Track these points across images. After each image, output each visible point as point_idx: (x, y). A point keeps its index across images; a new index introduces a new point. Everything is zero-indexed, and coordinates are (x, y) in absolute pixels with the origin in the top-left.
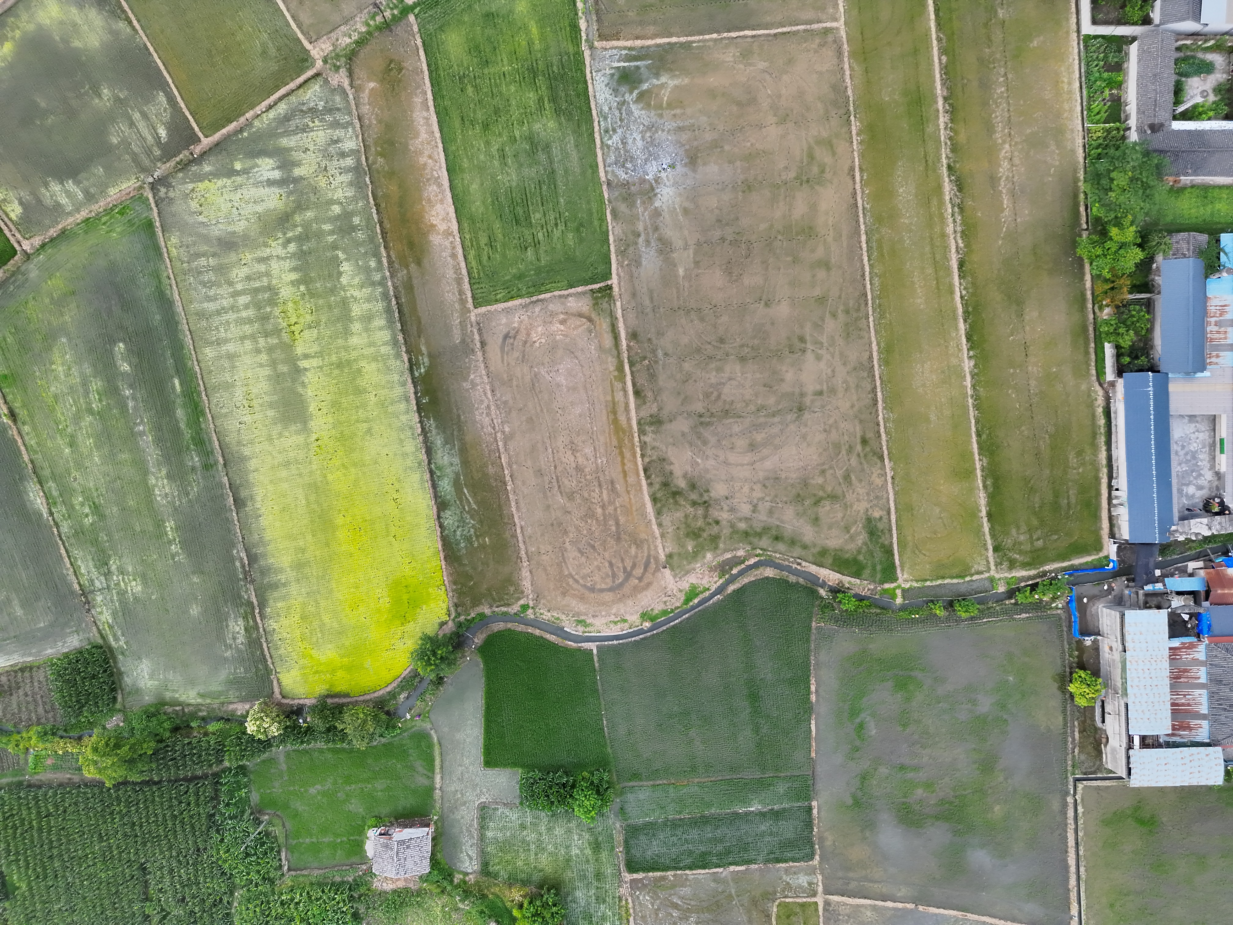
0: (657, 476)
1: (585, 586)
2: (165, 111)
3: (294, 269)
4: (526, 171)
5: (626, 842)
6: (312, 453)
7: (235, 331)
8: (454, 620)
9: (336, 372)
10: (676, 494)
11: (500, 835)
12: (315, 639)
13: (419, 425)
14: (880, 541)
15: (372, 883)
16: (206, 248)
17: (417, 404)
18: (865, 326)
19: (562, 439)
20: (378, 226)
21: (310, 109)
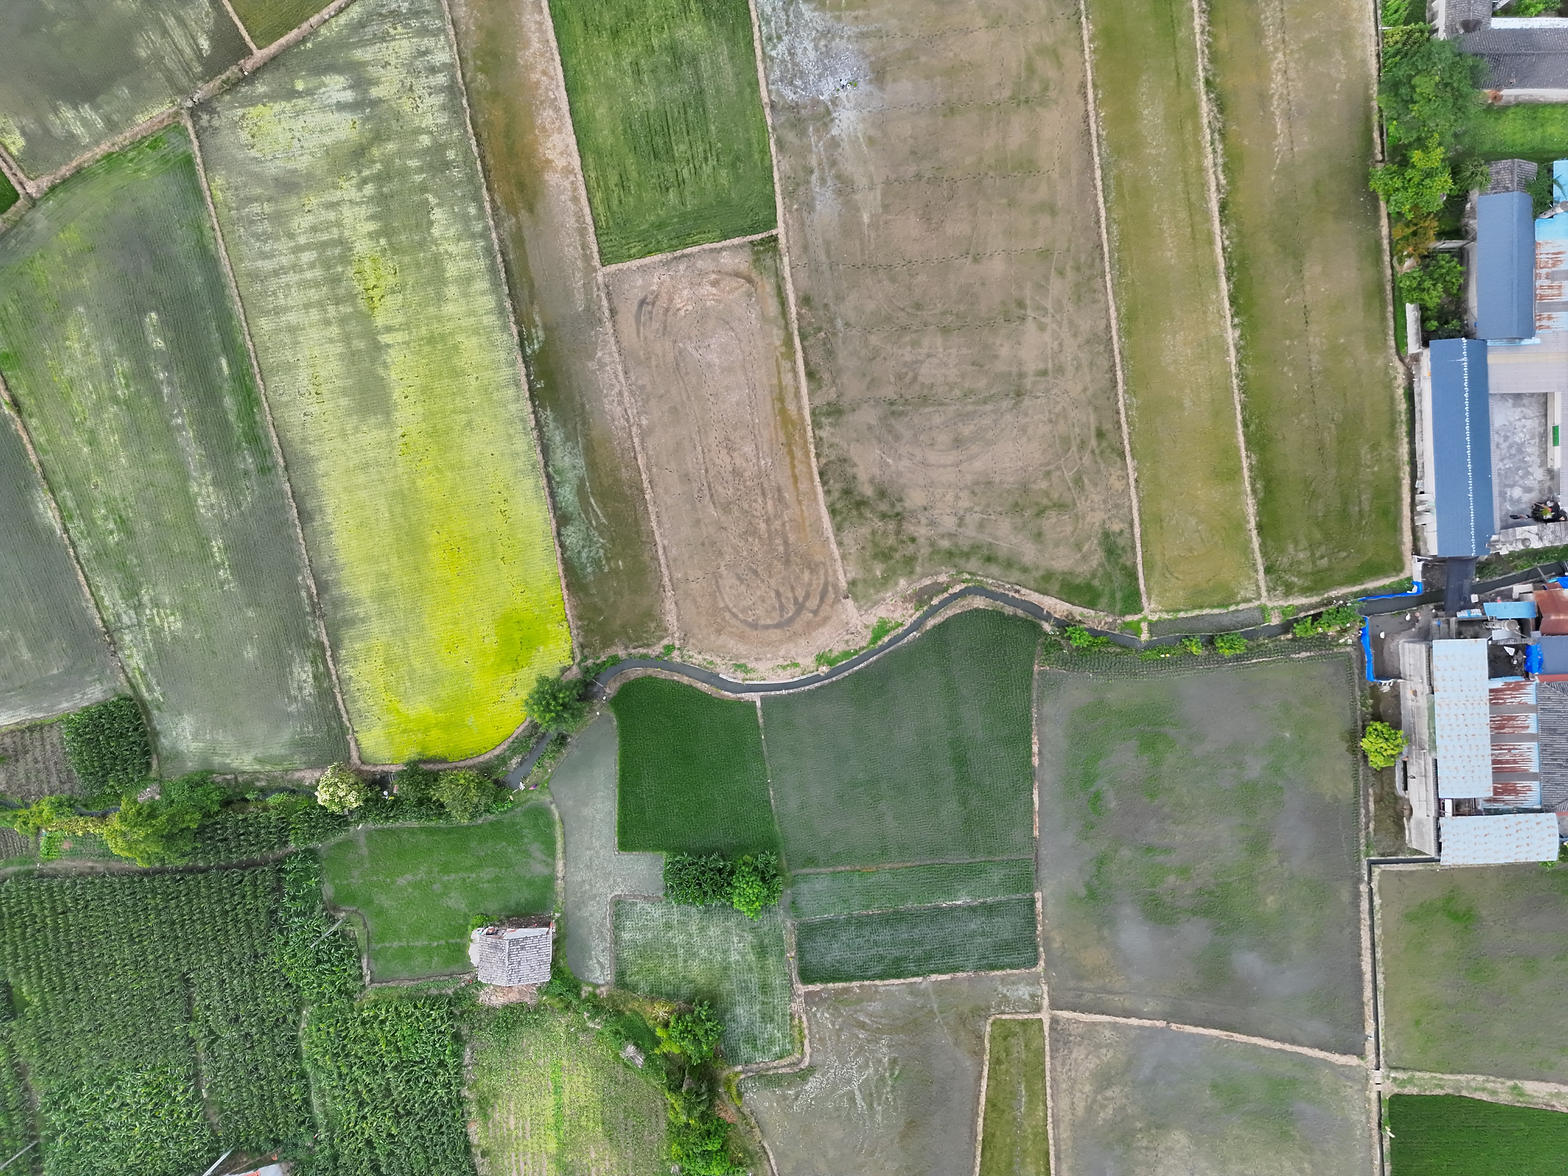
0: (836, 481)
1: (745, 622)
2: (207, 15)
3: (372, 218)
4: (667, 90)
5: (799, 945)
6: (396, 452)
7: (297, 297)
8: (579, 664)
9: (427, 349)
10: (861, 504)
11: (639, 936)
12: (402, 689)
13: (532, 416)
14: (1121, 561)
15: (478, 996)
16: (259, 191)
17: (529, 389)
18: (1101, 288)
19: (715, 434)
20: (478, 162)
21: (391, 12)
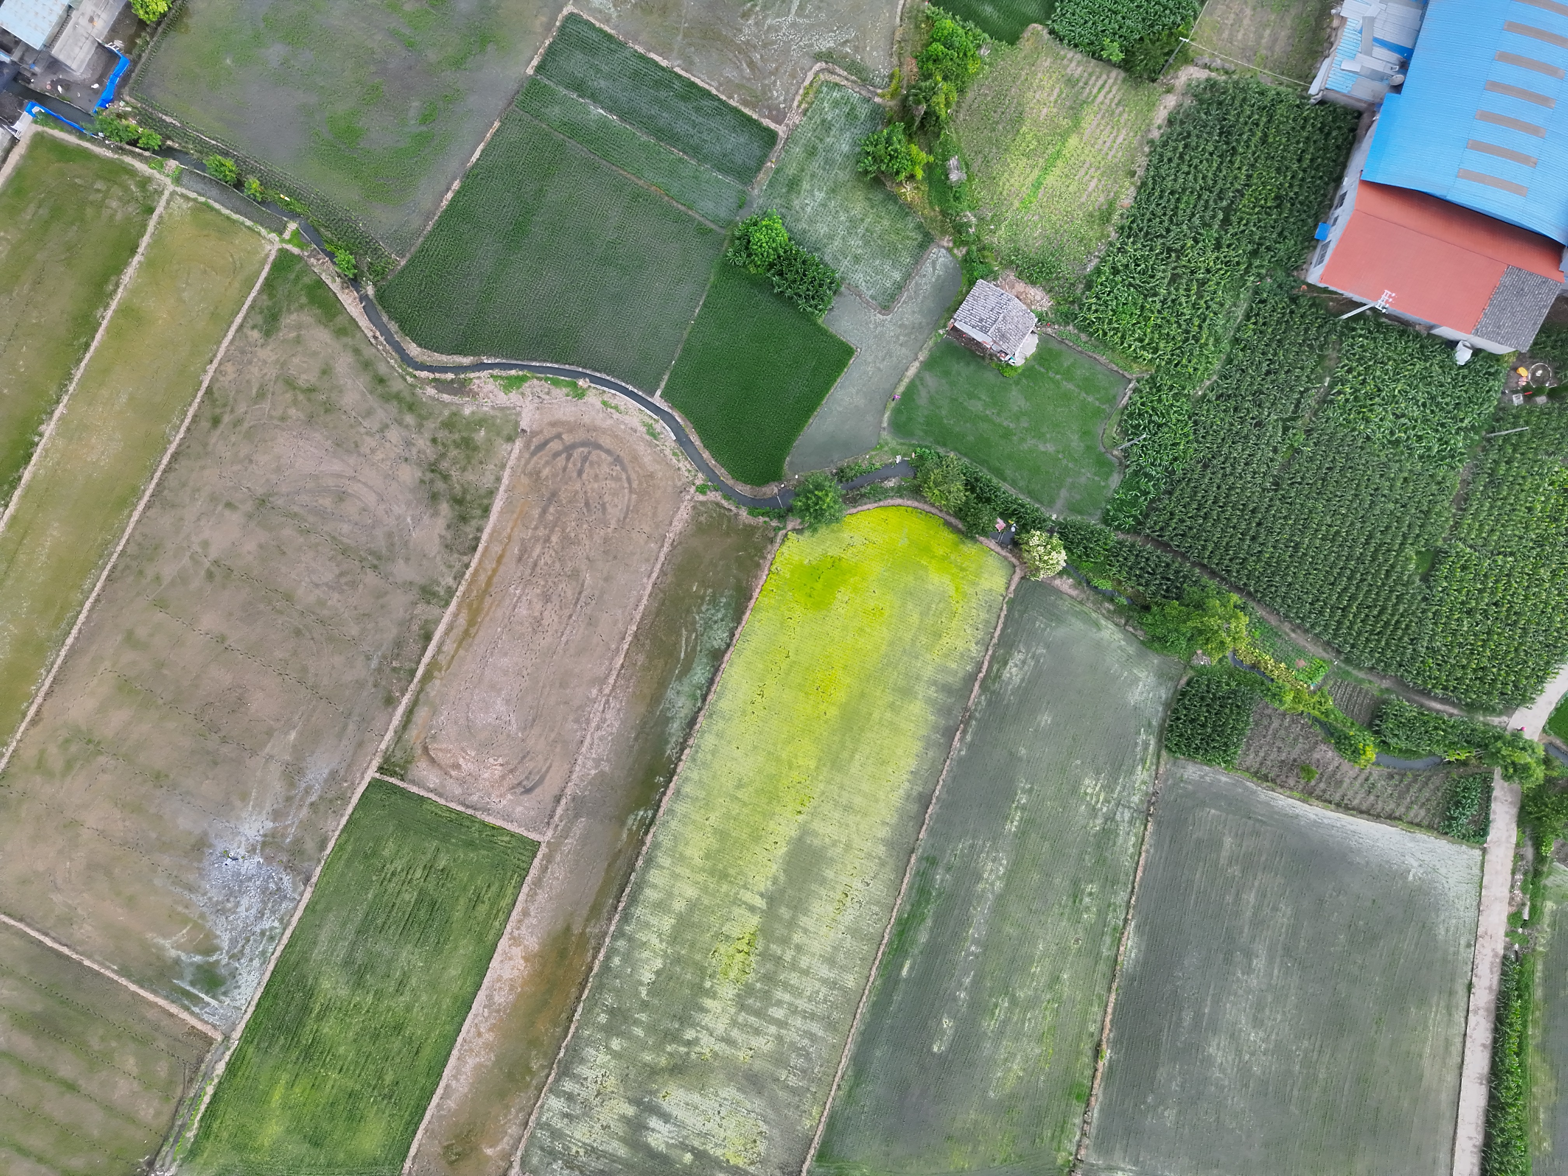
1: (624, 469)
3: (703, 1010)
4: (387, 952)
5: (759, 170)
6: (814, 803)
7: (809, 986)
9: (732, 871)
10: (458, 501)
11: (887, 268)
12: (941, 605)
13: (683, 757)
14: (270, 303)
15: (1050, 308)
16: (780, 1093)
17: (671, 782)
18: (132, 543)
19: (543, 642)
20: (584, 997)
21: (572, 1168)
